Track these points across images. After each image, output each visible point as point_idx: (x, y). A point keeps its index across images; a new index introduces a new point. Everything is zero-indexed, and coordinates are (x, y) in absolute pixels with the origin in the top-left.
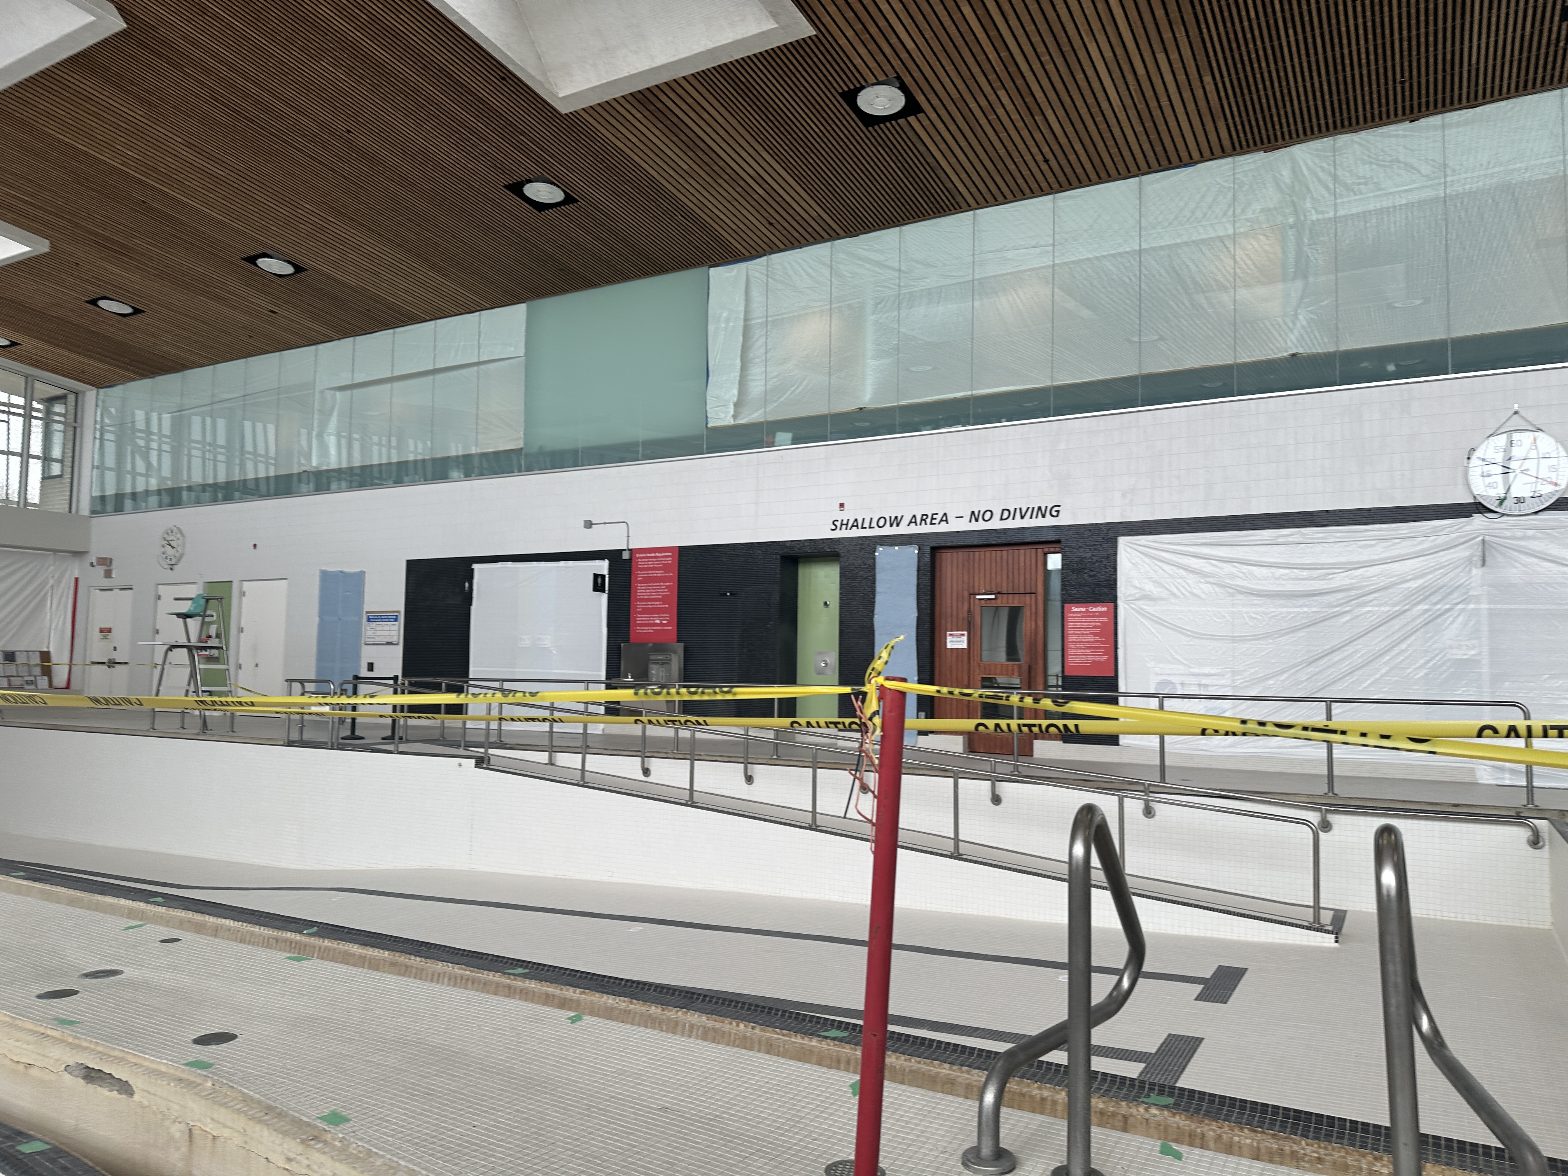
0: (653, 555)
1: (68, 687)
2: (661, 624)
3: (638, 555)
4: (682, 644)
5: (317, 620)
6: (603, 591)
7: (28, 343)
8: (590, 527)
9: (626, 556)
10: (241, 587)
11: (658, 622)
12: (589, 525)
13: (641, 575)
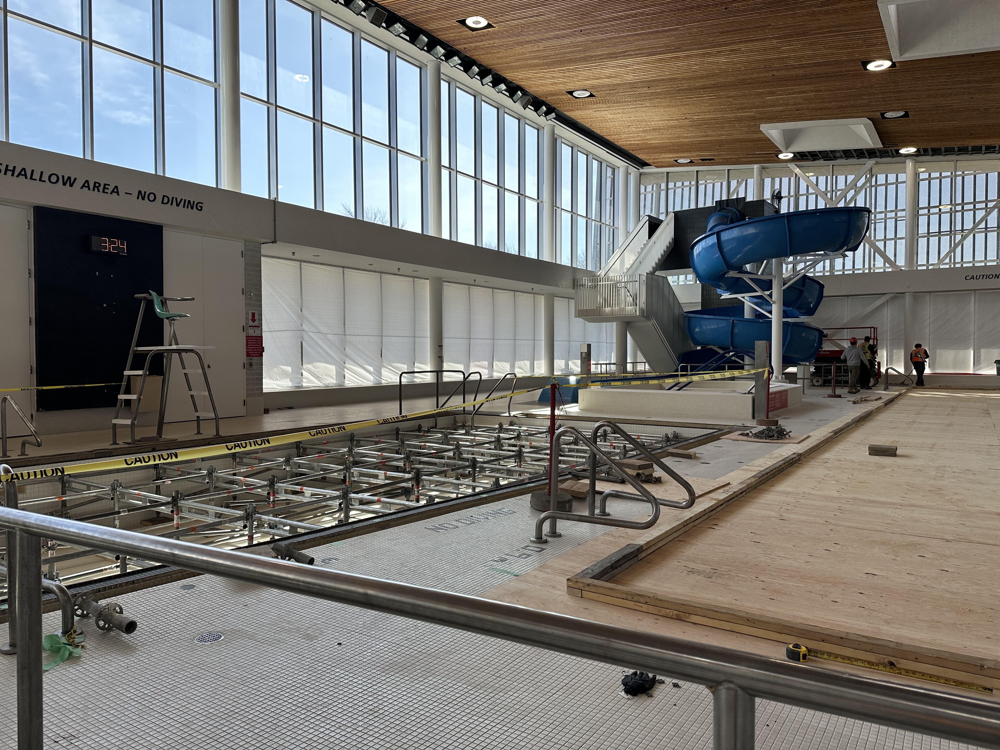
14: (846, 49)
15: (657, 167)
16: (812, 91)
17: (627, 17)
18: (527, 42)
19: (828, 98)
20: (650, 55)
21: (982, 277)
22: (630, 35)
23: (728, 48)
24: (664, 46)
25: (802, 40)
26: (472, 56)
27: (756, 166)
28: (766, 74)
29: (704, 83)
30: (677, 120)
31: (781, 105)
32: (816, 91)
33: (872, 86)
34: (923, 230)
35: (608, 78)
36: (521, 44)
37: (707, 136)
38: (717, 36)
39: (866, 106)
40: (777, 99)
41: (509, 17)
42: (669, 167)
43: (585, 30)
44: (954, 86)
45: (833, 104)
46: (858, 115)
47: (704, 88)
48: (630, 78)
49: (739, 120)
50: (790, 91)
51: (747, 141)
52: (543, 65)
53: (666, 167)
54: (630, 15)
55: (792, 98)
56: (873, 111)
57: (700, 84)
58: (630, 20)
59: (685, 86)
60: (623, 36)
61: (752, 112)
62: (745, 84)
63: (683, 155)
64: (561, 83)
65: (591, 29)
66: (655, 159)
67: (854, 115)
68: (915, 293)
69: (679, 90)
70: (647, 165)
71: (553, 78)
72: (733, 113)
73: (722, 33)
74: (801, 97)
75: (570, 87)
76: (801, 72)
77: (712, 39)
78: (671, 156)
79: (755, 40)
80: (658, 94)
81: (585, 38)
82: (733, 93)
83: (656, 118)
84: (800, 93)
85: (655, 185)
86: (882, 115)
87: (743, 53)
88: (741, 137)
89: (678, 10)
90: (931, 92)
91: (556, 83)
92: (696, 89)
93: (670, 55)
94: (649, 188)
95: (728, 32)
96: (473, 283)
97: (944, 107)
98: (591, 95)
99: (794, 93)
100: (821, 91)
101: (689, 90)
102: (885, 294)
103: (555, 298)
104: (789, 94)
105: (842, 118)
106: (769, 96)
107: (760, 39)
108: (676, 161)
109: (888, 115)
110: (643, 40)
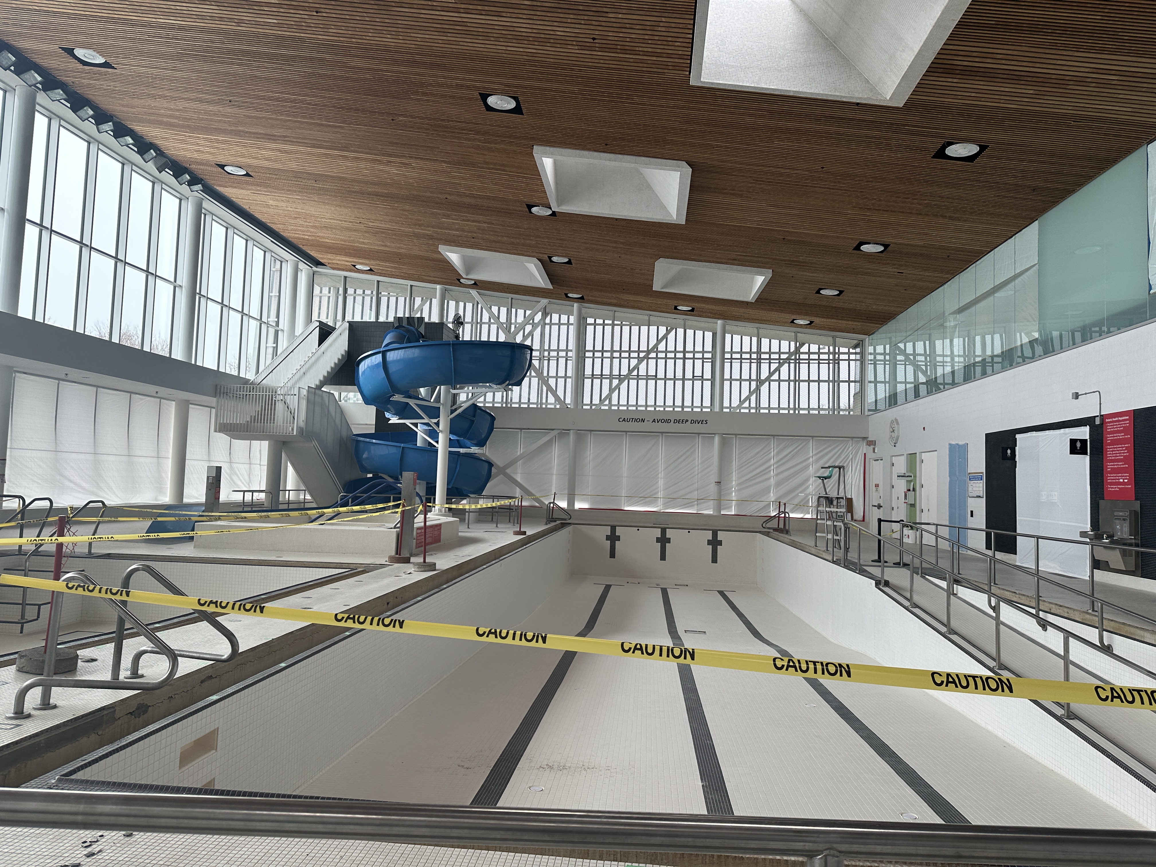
0: (1117, 419)
1: (863, 520)
2: (1123, 483)
3: (1107, 420)
4: (1139, 502)
5: (948, 479)
6: (1086, 454)
7: (817, 320)
8: (1078, 398)
9: (1098, 421)
10: (921, 456)
11: (1121, 480)
12: (1076, 396)
13: (1109, 438)
14: (512, 189)
15: (334, 269)
16: (484, 222)
17: (286, 100)
18: (161, 97)
19: (501, 232)
20: (313, 146)
21: (631, 420)
22: (290, 120)
23: (398, 160)
24: (329, 141)
25: (470, 170)
26: (84, 93)
27: (438, 287)
28: (439, 196)
29: (377, 190)
30: (350, 222)
31: (457, 230)
32: (488, 223)
33: (538, 230)
34: (588, 371)
35: (267, 159)
36: (154, 97)
37: (386, 246)
38: (386, 145)
39: (535, 247)
40: (452, 222)
41: (133, 62)
42: (347, 271)
43: (235, 101)
44: (604, 244)
45: (505, 239)
46: (528, 253)
47: (377, 195)
48: (293, 166)
49: (418, 236)
50: (465, 218)
51: (427, 260)
52: (183, 126)
53: (343, 270)
54: (288, 99)
55: (467, 225)
56: (541, 253)
57: (373, 190)
58: (289, 104)
59: (357, 188)
60: (282, 120)
61: (429, 231)
62: (419, 201)
63: (360, 261)
64: (207, 152)
65: (243, 102)
66: (330, 259)
67: (526, 253)
68: (579, 430)
69: (349, 191)
70: (322, 264)
71: (198, 144)
72: (410, 228)
73: (391, 143)
74: (475, 226)
75: (221, 160)
76: (473, 201)
77: (380, 147)
78: (348, 259)
79: (425, 159)
80: (327, 190)
81: (236, 110)
82: (407, 208)
83: (328, 216)
84: (474, 221)
85: (332, 288)
86: (550, 258)
87: (414, 168)
88: (421, 253)
89: (342, 108)
90: (588, 245)
91: (202, 152)
92: (368, 194)
93: (336, 152)
94: (325, 290)
95: (397, 143)
96: (63, 377)
97: (600, 260)
98: (247, 175)
99: (468, 221)
100: (493, 224)
101: (361, 193)
102: (553, 430)
103: (190, 406)
104: (464, 220)
105: (515, 254)
106: (444, 218)
107: (431, 159)
108: (354, 266)
109: (555, 259)
110: (306, 129)
